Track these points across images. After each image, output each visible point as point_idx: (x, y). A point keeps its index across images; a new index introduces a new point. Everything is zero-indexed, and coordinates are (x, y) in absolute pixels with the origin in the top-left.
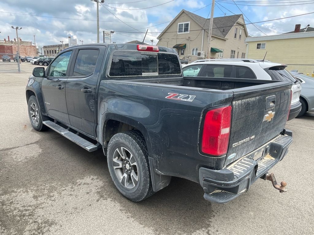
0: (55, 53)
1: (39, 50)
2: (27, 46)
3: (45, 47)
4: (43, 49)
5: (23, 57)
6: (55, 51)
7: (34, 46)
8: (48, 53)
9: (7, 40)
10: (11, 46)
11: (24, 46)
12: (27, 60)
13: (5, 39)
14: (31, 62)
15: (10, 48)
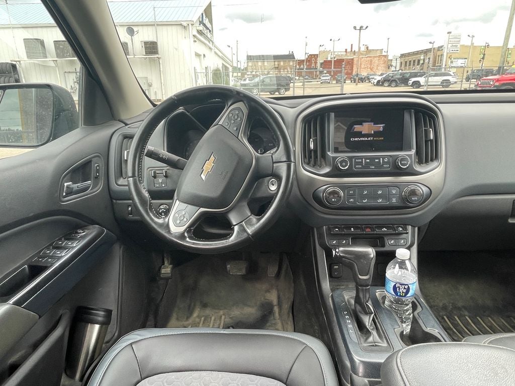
0: (418, 64)
1: (393, 61)
2: (375, 57)
3: (402, 56)
4: (399, 59)
5: (364, 74)
6: (419, 61)
7: (385, 56)
8: (406, 65)
9: (349, 50)
10: (353, 59)
11: (370, 57)
12: (369, 79)
13: (346, 50)
14: (372, 82)
15: (350, 63)
